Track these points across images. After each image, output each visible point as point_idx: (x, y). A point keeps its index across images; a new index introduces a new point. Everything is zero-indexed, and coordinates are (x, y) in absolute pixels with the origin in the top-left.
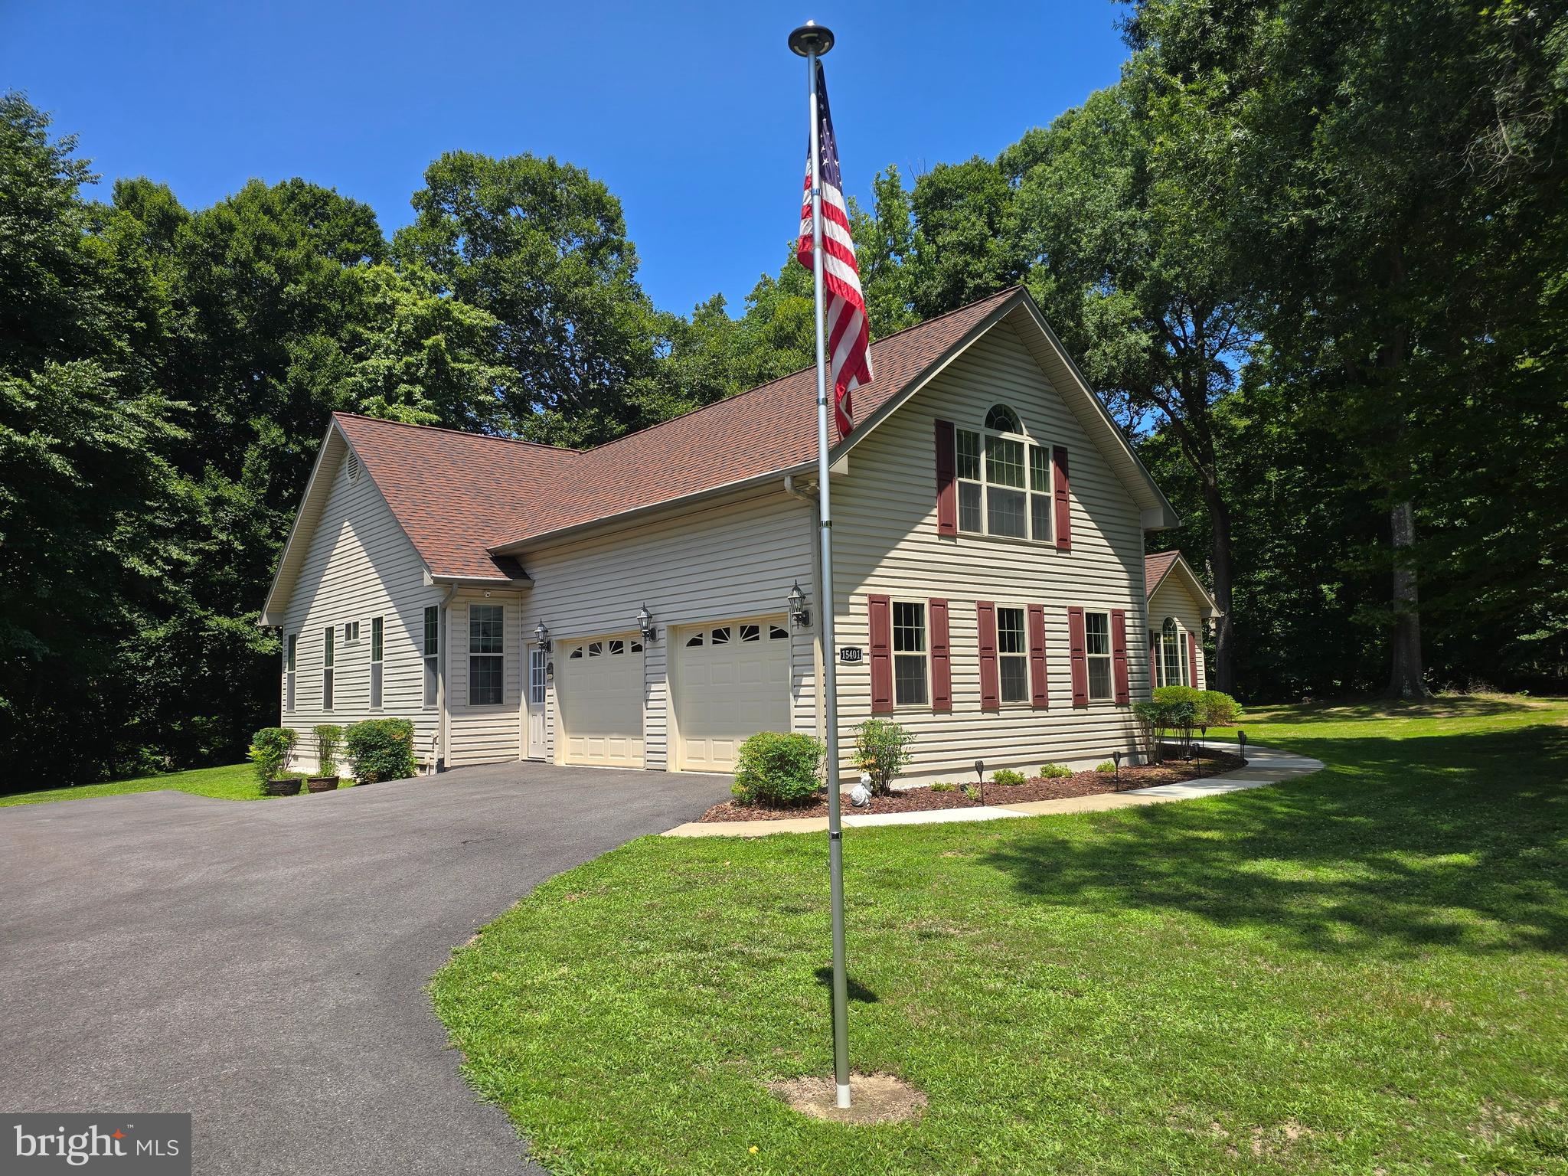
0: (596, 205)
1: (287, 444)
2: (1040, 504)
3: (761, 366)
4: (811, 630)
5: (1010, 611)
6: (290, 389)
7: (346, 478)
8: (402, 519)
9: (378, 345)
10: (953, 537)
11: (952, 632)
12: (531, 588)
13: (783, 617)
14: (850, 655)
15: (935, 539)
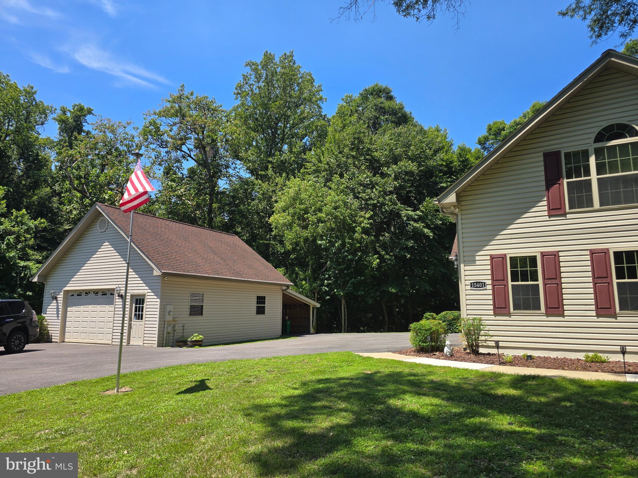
10: (563, 215)
14: (478, 285)
15: (547, 218)
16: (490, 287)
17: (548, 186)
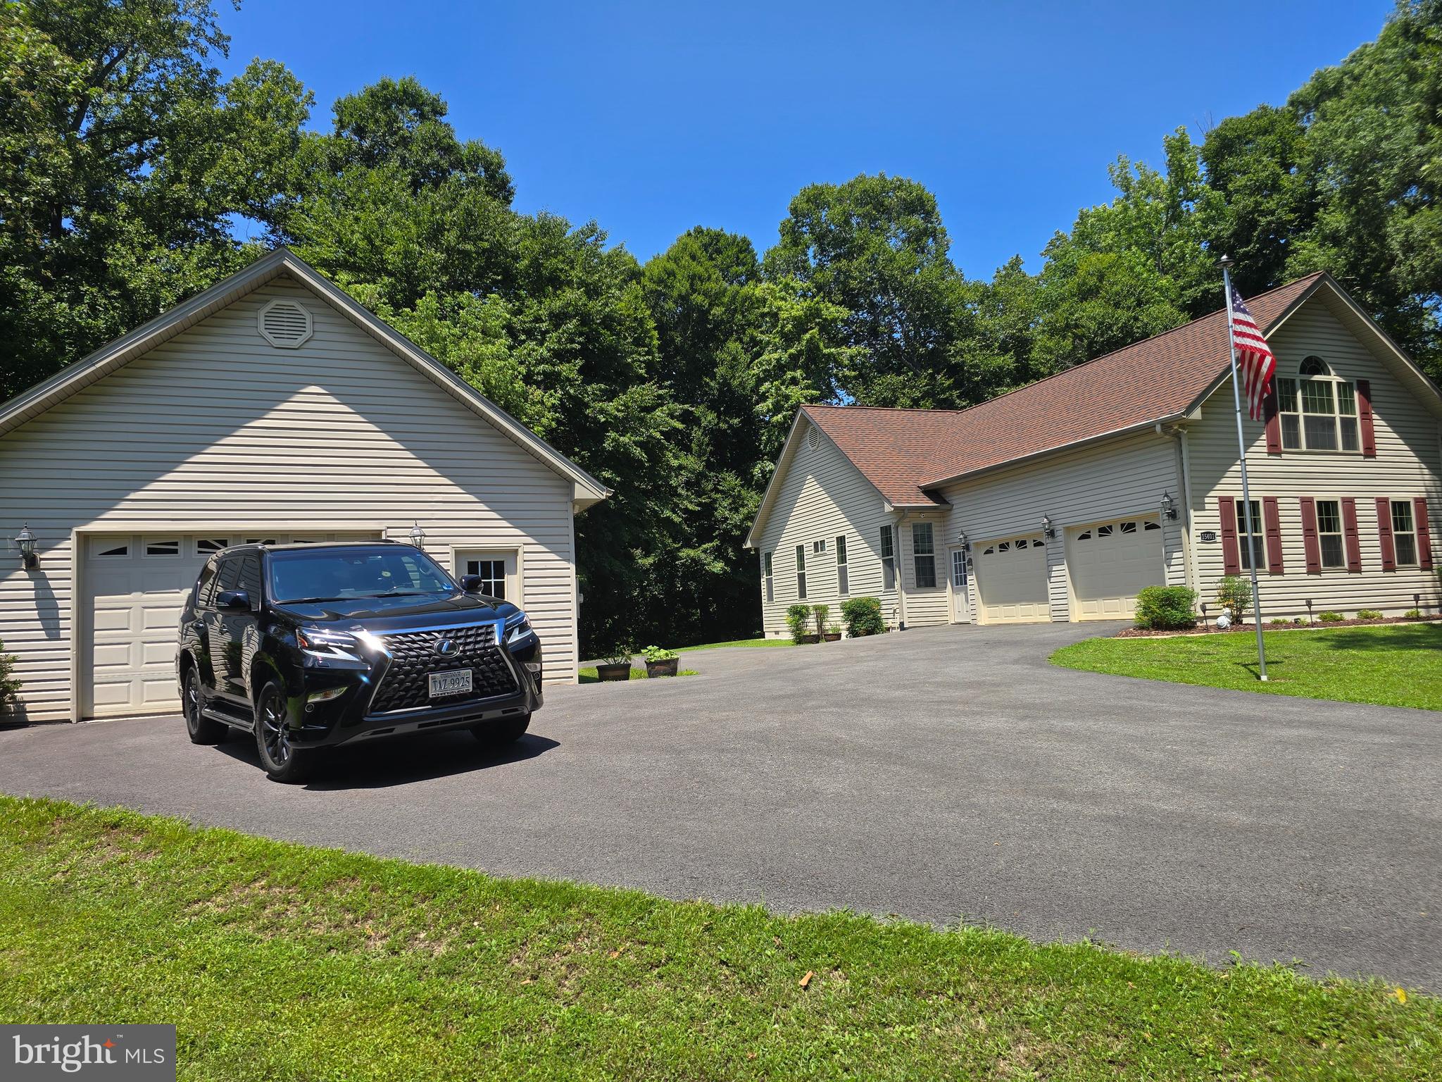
0: (919, 206)
1: (718, 423)
2: (1348, 425)
3: (1067, 318)
4: (1177, 522)
5: (1327, 503)
6: (719, 383)
7: (808, 446)
8: (863, 470)
9: (768, 343)
10: (1279, 454)
11: (1281, 519)
12: (951, 510)
13: (1156, 515)
14: (1208, 537)
15: (1265, 456)
16: (1219, 539)
17: (1267, 421)
